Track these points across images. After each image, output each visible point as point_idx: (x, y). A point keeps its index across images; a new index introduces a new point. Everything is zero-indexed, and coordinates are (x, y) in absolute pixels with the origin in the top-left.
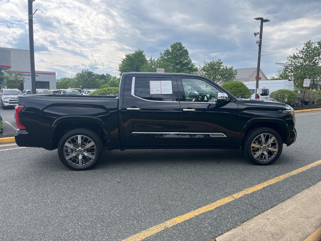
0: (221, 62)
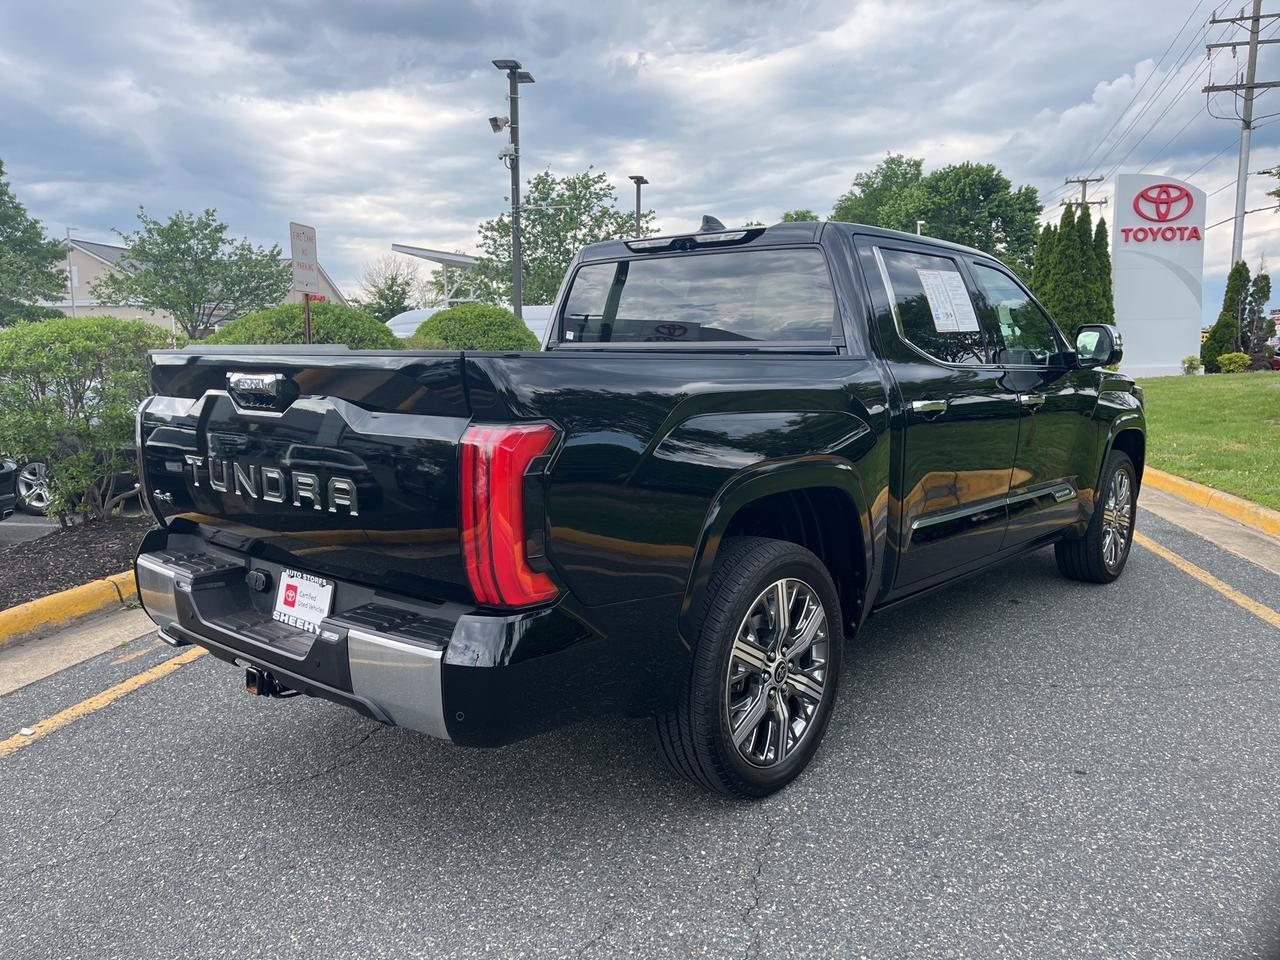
0: (218, 223)
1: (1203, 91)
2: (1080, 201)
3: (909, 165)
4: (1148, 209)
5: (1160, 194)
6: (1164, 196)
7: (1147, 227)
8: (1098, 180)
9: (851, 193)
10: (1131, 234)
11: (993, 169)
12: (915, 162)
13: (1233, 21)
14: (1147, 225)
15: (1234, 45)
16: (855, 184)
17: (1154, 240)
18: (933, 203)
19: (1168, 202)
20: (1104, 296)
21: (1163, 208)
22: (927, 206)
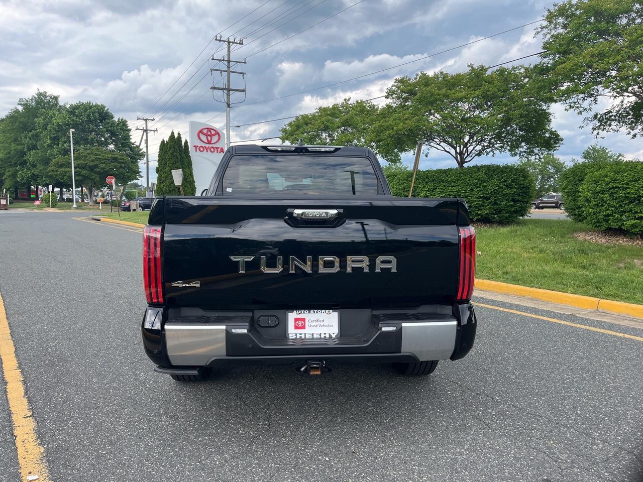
1: (211, 89)
2: (145, 129)
3: (51, 98)
4: (204, 138)
5: (207, 132)
6: (209, 133)
7: (204, 146)
8: (152, 120)
9: (16, 108)
10: (198, 148)
11: (105, 107)
12: (54, 97)
13: (220, 60)
14: (204, 145)
15: (221, 71)
16: (19, 104)
17: (207, 152)
18: (73, 120)
19: (211, 136)
20: (191, 175)
21: (209, 138)
22: (69, 122)
